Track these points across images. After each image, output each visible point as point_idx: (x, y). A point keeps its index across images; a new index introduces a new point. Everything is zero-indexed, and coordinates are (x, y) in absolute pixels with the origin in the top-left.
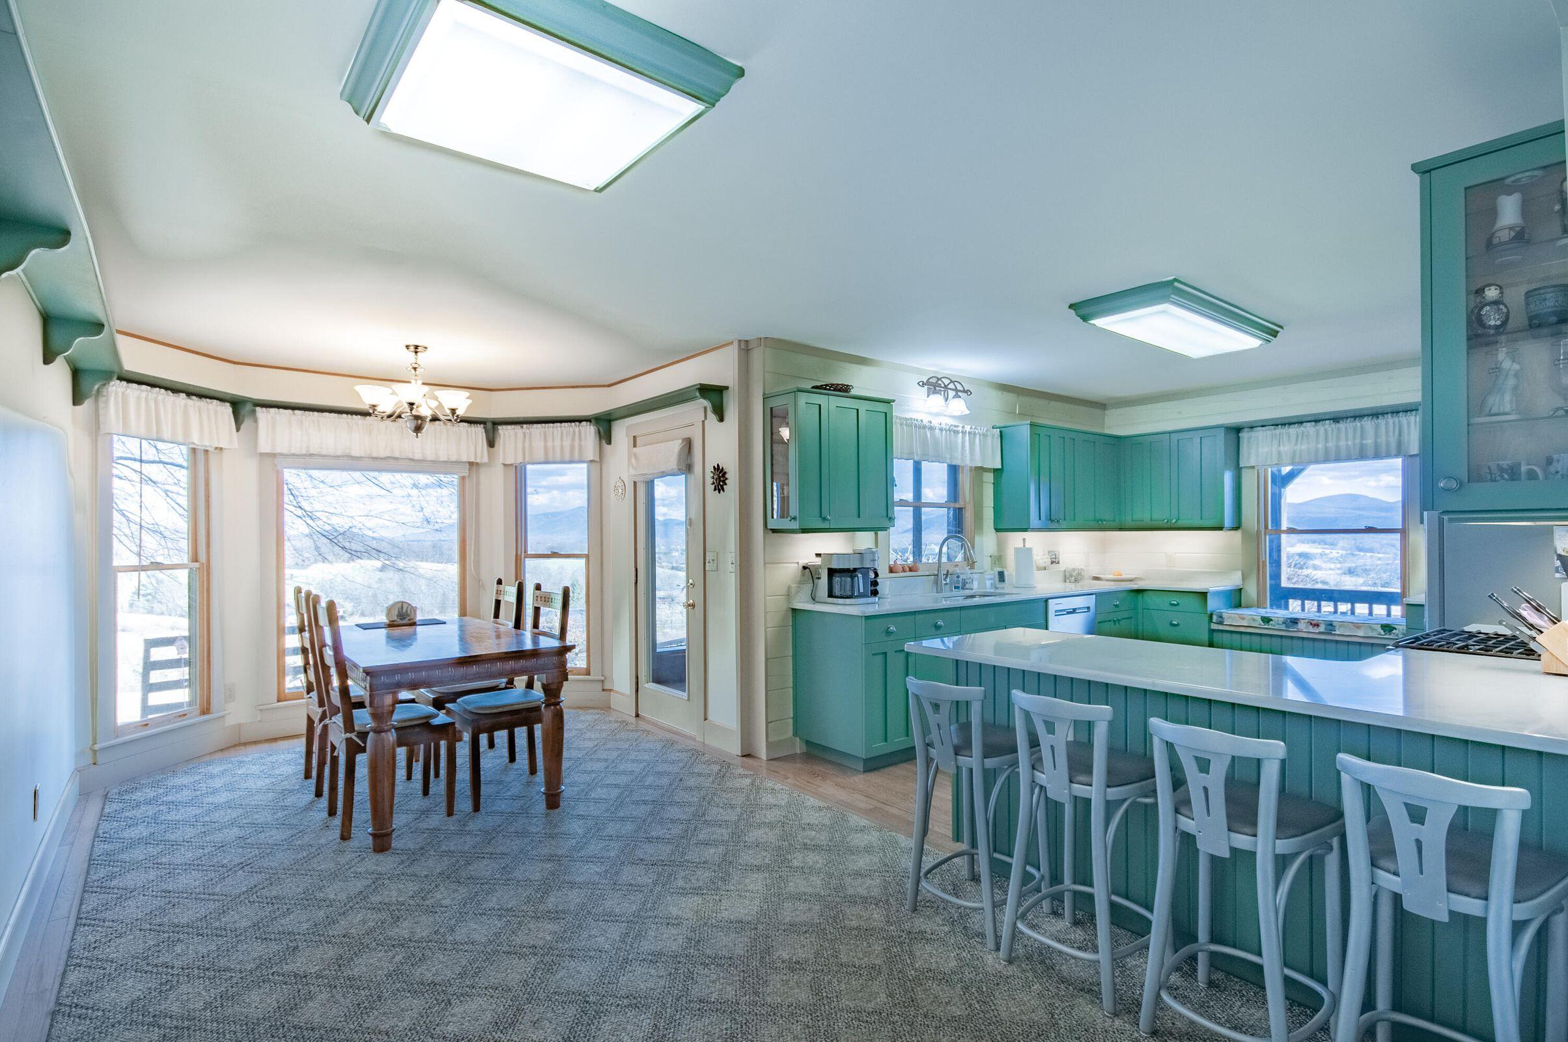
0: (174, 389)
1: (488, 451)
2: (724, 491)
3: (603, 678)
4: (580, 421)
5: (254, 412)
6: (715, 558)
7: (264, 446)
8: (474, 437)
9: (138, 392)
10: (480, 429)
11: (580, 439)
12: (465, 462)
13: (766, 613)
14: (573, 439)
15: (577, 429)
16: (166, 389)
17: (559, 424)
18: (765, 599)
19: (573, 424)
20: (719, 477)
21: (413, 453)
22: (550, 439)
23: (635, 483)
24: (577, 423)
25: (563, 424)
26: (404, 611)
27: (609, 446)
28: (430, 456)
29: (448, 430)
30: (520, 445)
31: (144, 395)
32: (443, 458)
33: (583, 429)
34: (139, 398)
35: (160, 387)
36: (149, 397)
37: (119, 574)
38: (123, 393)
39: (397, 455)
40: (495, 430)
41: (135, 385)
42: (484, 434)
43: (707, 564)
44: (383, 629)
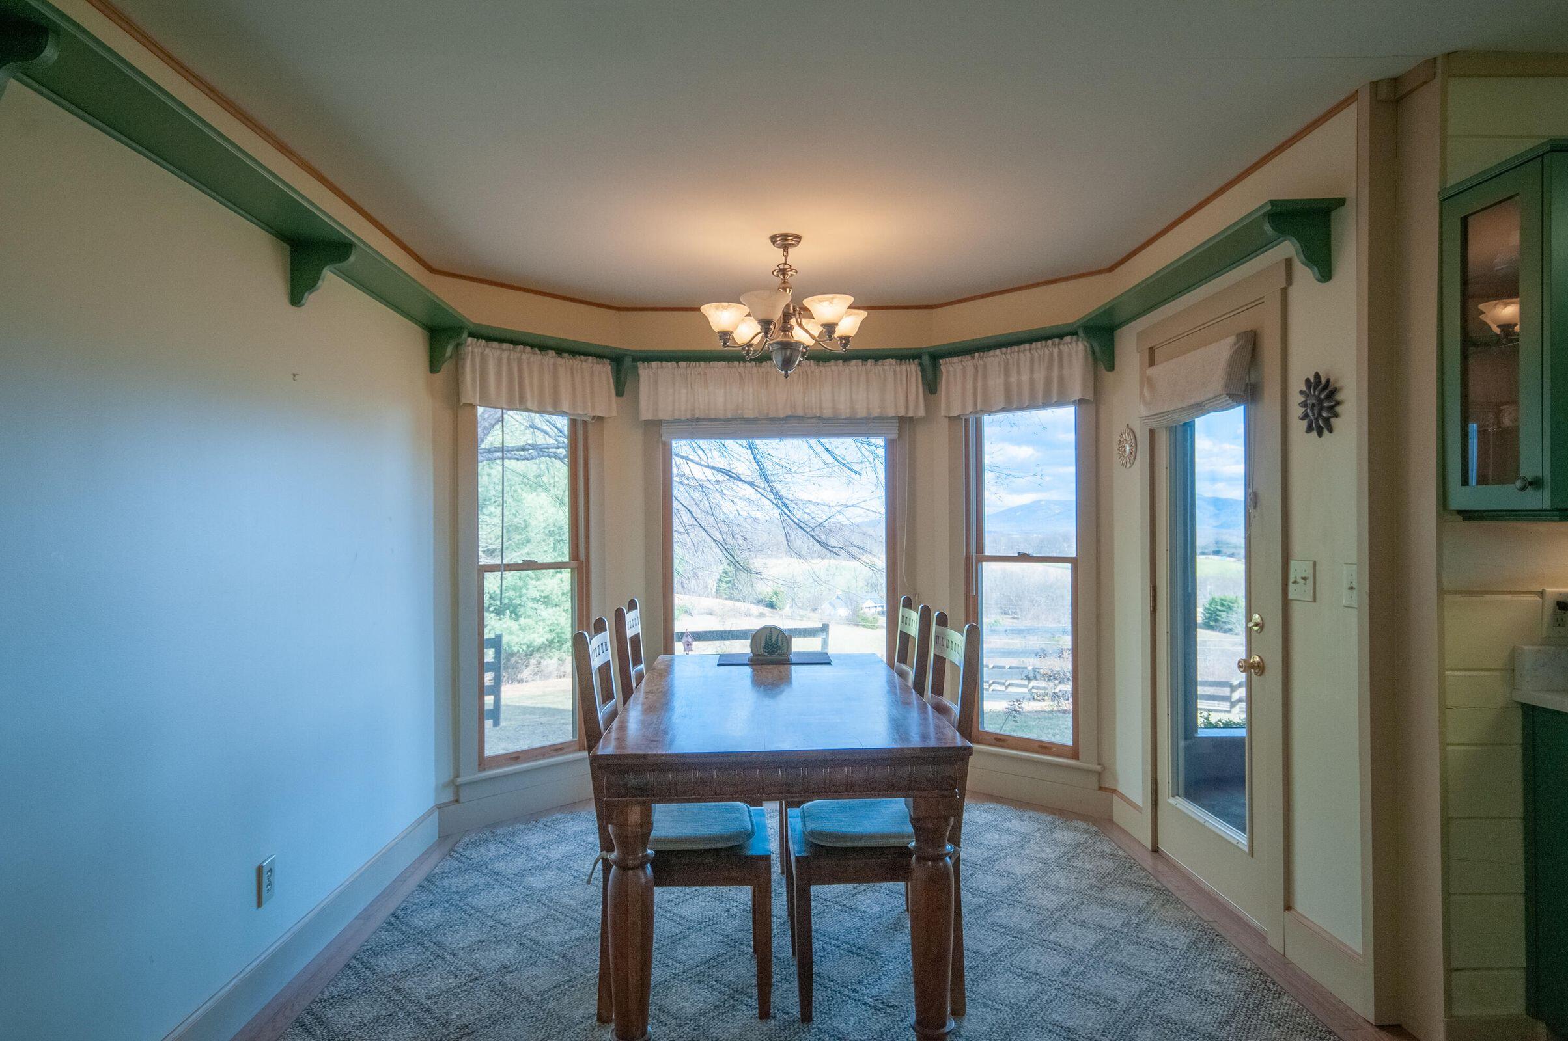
0: (541, 345)
1: (925, 400)
2: (1331, 431)
3: (1099, 768)
4: (1061, 336)
5: (636, 368)
6: (1309, 573)
7: (646, 414)
8: (905, 382)
9: (498, 352)
10: (913, 366)
11: (1061, 366)
12: (892, 418)
13: (1443, 709)
14: (1050, 368)
15: (1056, 350)
16: (532, 346)
17: (1027, 346)
18: (1442, 678)
19: (1050, 342)
20: (1320, 401)
21: (821, 408)
22: (1014, 372)
23: (1152, 432)
24: (1057, 340)
25: (1034, 345)
26: (774, 640)
27: (1110, 374)
28: (844, 411)
29: (867, 373)
30: (969, 386)
31: (505, 355)
32: (862, 413)
33: (1065, 349)
34: (500, 360)
35: (525, 344)
36: (512, 357)
37: (486, 573)
38: (482, 353)
39: (800, 412)
40: (936, 367)
41: (495, 344)
42: (920, 374)
43: (1291, 587)
44: (747, 667)
